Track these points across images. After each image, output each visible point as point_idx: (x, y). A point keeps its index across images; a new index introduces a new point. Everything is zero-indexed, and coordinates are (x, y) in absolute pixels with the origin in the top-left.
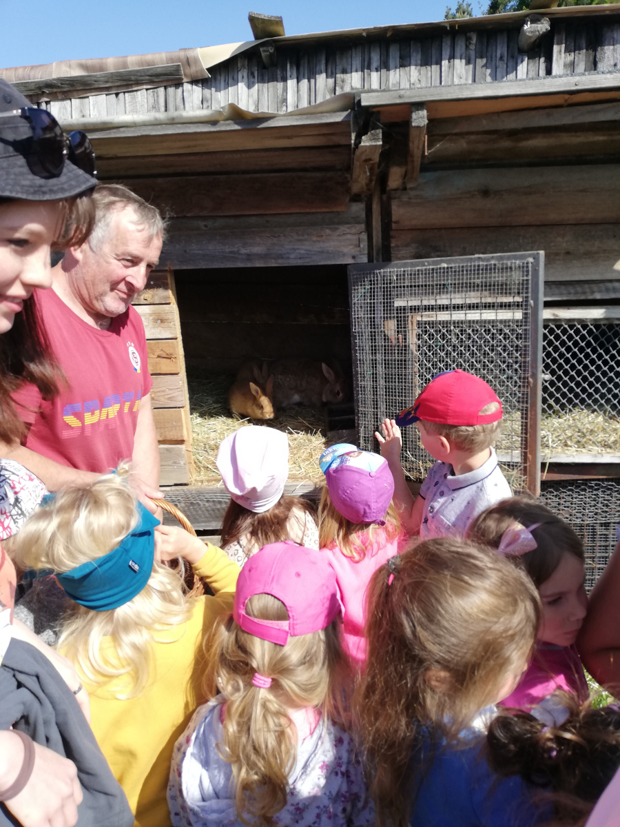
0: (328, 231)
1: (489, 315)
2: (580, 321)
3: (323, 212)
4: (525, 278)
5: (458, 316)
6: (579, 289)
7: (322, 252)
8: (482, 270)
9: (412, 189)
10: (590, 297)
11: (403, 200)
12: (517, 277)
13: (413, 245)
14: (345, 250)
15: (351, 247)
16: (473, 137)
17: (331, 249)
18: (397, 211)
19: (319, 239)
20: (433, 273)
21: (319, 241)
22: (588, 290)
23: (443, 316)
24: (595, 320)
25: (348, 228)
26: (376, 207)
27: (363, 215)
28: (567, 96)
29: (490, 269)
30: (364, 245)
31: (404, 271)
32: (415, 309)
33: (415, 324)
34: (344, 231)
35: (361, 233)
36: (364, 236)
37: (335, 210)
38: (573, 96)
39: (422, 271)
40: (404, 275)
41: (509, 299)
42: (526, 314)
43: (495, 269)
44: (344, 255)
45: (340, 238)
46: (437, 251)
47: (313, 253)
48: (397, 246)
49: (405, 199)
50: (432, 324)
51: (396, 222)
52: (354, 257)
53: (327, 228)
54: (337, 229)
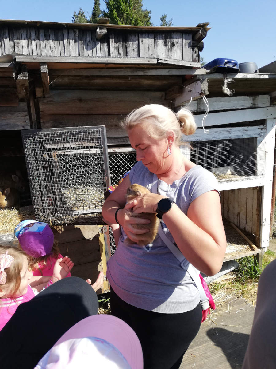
0: (9, 115)
1: (86, 151)
2: (124, 153)
3: (6, 106)
4: (99, 136)
5: (74, 152)
6: (122, 140)
7: (7, 125)
8: (82, 133)
9: (48, 97)
10: (127, 143)
11: (44, 102)
12: (96, 136)
13: (51, 122)
14: (19, 124)
15: (22, 122)
16: (71, 77)
17: (11, 123)
18: (42, 107)
19: (5, 118)
20: (61, 134)
21: (5, 119)
22: (125, 140)
23: (68, 152)
25: (19, 114)
26: (32, 105)
27: (26, 108)
28: (105, 65)
29: (84, 133)
30: (28, 121)
31: (48, 133)
32: (55, 149)
33: (56, 156)
34: (17, 115)
35: (26, 116)
36: (28, 117)
37: (12, 105)
38: (107, 65)
39: (56, 133)
40: (48, 135)
41: (94, 145)
42: (101, 151)
43: (87, 132)
44: (18, 126)
45: (16, 118)
46: (63, 124)
47: (3, 125)
48: (44, 122)
49: (45, 101)
50: (63, 156)
51: (42, 112)
52: (23, 127)
53: (8, 114)
54: (14, 114)
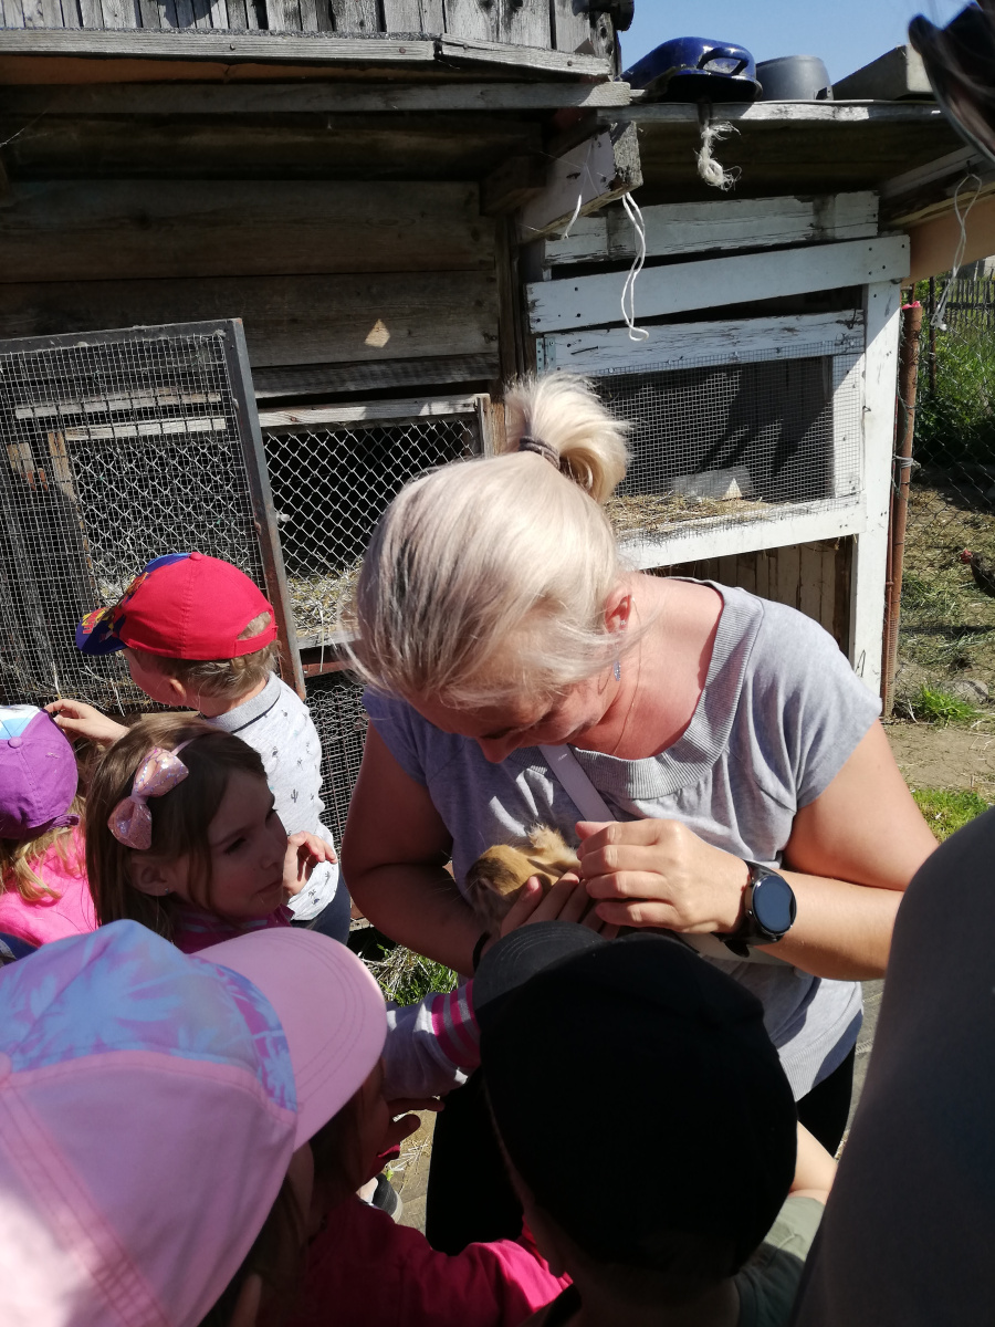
10: (341, 389)
13: (31, 310)
22: (335, 378)
24: (354, 423)
